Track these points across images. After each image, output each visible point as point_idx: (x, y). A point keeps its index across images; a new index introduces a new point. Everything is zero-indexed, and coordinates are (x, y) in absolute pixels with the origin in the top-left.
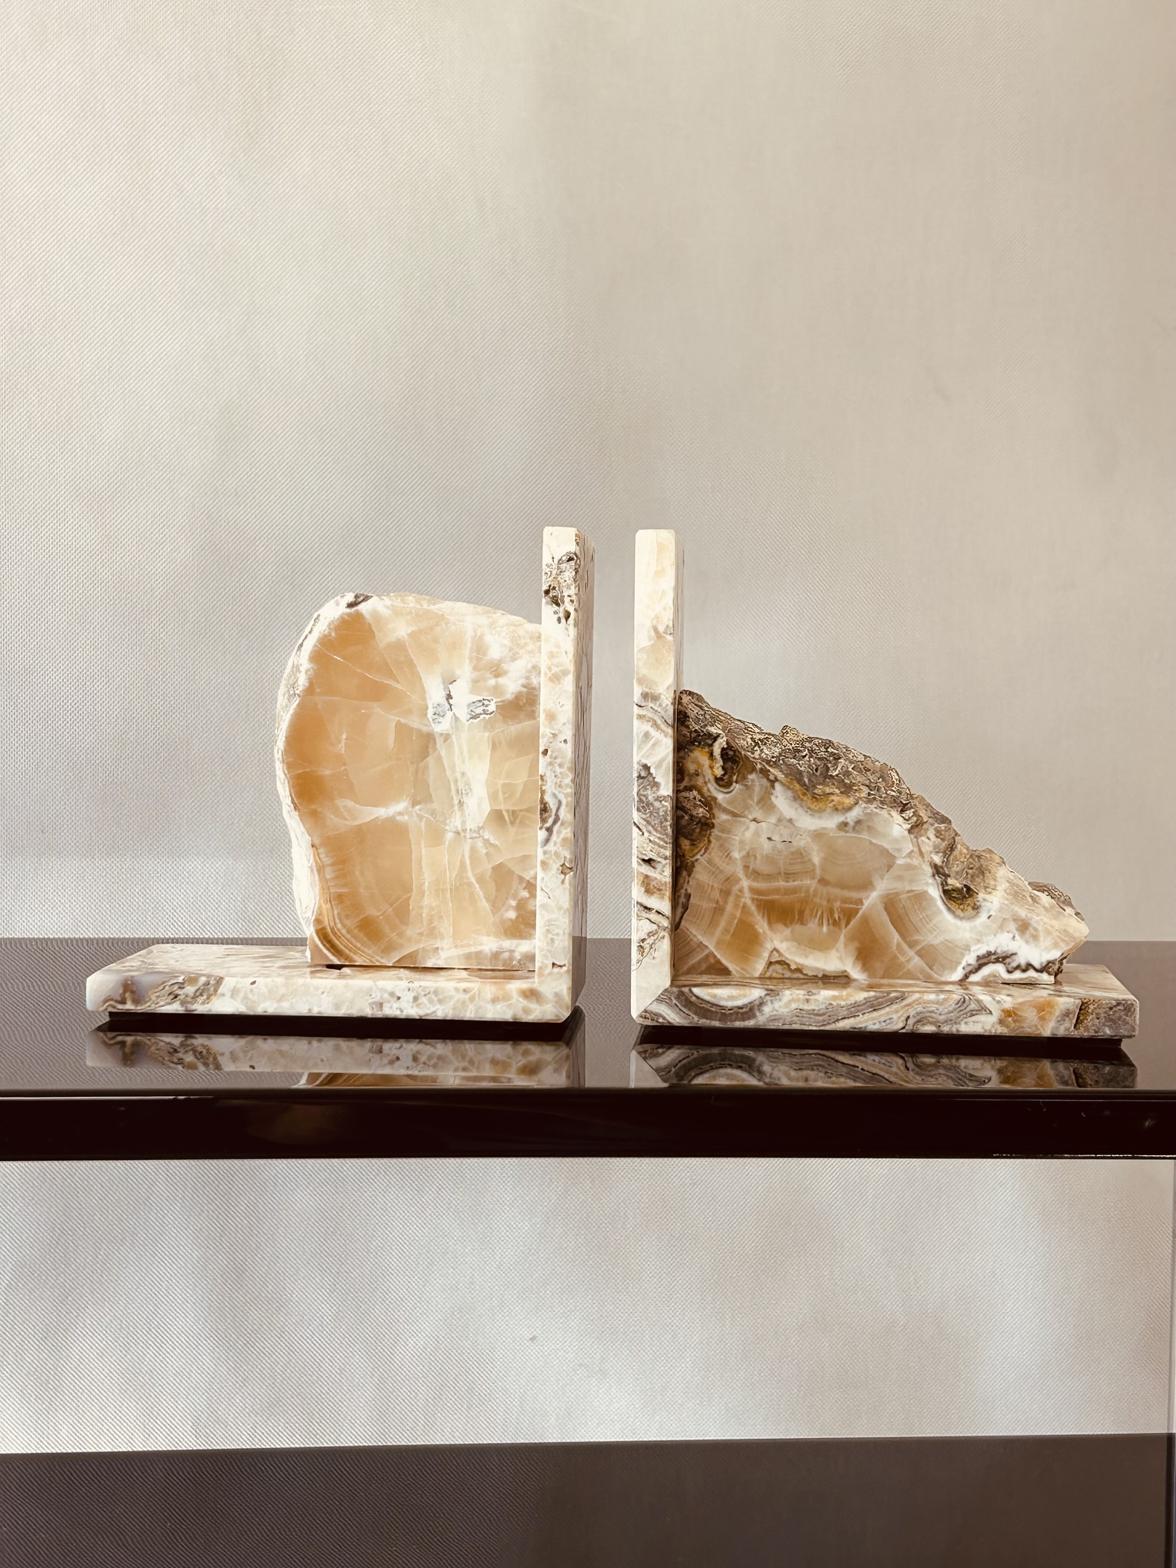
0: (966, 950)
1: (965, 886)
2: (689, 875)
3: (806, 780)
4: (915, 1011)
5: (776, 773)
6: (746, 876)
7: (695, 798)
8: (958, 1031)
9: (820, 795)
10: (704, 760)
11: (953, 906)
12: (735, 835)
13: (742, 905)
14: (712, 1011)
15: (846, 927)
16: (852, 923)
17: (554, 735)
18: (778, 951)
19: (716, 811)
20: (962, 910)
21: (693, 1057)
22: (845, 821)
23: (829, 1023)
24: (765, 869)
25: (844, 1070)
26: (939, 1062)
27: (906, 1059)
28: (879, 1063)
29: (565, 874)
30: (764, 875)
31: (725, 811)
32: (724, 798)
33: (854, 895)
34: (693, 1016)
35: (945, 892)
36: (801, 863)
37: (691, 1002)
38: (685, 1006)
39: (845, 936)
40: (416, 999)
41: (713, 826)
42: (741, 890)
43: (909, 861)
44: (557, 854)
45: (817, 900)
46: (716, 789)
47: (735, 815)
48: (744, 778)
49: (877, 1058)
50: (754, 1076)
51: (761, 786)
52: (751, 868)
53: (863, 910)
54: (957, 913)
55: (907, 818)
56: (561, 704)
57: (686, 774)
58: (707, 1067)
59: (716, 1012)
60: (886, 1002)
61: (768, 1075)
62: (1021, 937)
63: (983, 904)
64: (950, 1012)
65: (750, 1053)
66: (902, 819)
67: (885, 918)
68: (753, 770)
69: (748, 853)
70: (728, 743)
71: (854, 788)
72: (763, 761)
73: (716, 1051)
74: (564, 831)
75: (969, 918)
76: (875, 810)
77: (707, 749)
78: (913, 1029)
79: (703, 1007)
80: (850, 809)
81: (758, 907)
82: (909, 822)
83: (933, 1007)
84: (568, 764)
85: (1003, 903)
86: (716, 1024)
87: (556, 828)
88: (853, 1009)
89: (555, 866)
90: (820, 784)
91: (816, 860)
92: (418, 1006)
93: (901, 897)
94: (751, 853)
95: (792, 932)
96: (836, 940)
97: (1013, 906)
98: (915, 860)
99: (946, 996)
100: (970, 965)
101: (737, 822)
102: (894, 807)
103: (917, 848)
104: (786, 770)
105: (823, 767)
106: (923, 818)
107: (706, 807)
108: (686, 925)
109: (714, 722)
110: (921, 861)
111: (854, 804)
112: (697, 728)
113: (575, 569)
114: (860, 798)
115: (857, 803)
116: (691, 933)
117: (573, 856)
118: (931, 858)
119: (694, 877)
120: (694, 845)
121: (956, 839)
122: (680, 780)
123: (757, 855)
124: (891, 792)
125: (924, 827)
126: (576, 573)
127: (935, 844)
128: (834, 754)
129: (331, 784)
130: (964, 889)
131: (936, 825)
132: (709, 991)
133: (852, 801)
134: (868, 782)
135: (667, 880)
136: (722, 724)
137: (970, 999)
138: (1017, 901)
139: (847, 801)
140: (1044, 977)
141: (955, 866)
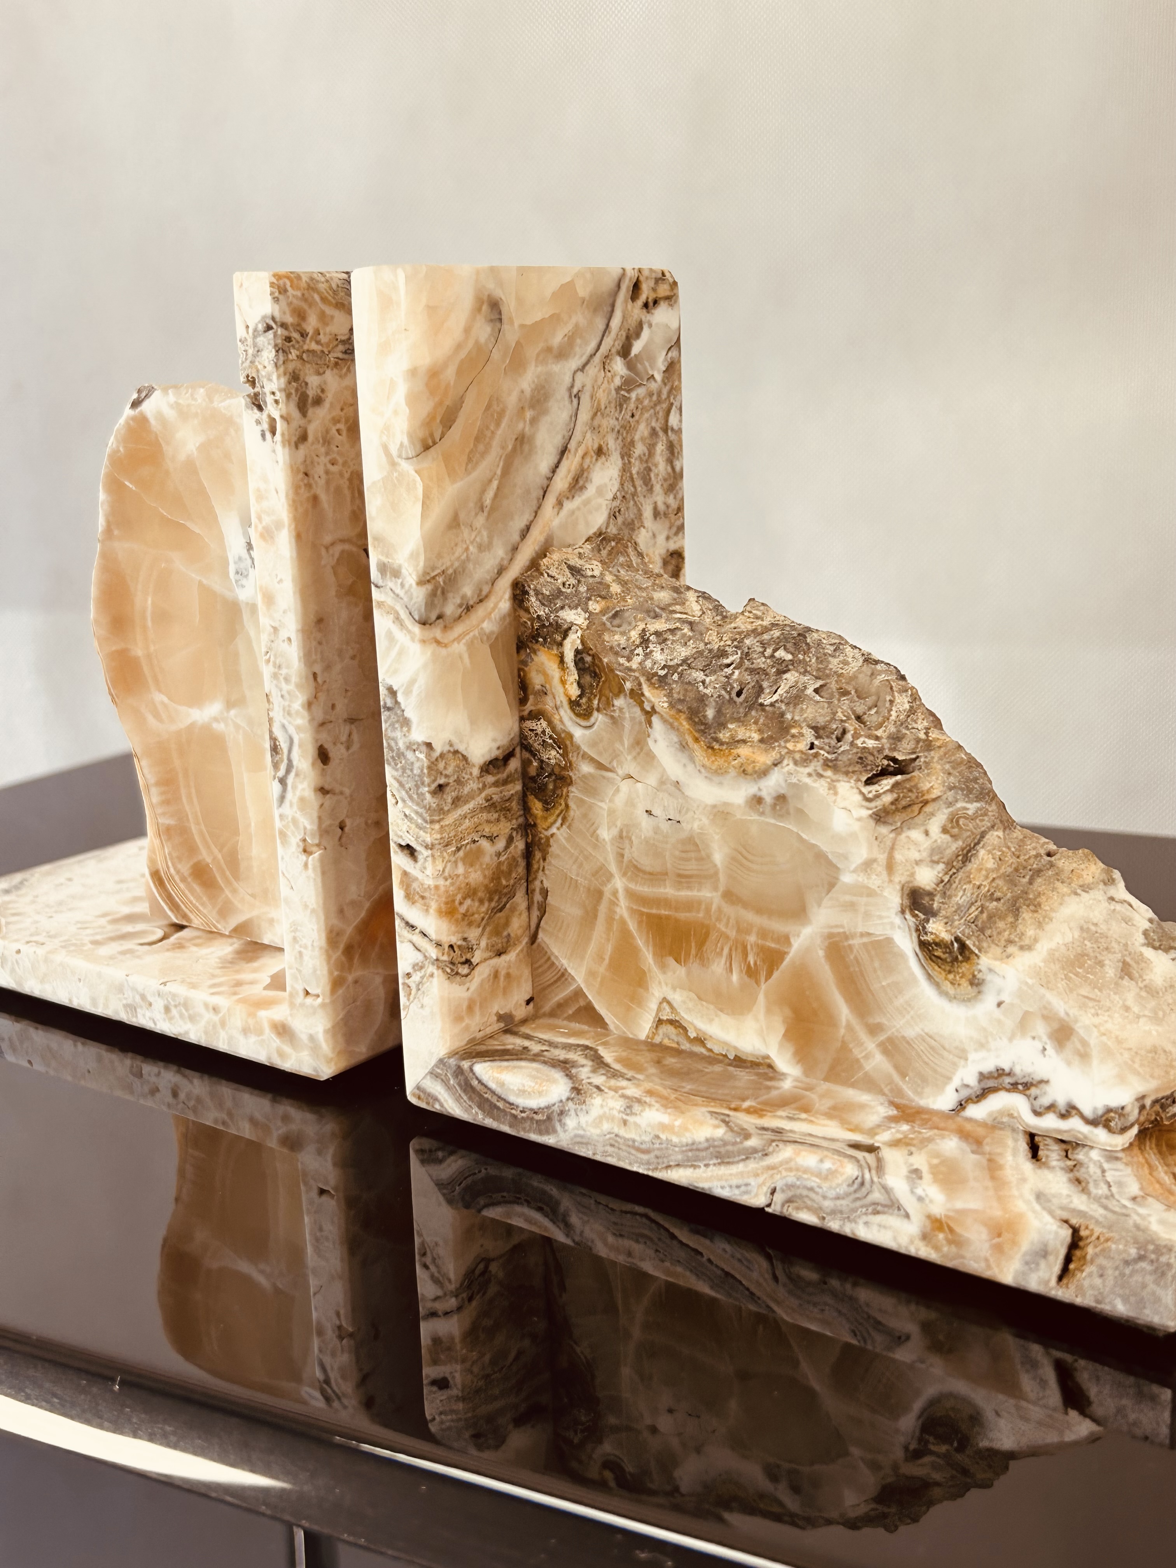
0: (960, 1058)
1: (957, 939)
2: (544, 859)
3: (710, 713)
4: (784, 1182)
5: (653, 699)
6: (621, 869)
7: (544, 732)
8: (853, 1234)
9: (722, 744)
10: (552, 668)
11: (937, 972)
12: (602, 801)
13: (617, 919)
14: (498, 1108)
15: (766, 980)
16: (776, 974)
17: (275, 629)
18: (669, 1003)
19: (573, 757)
20: (952, 983)
21: (480, 1176)
22: (759, 794)
23: (656, 1169)
24: (647, 863)
25: (682, 1254)
26: (825, 1283)
27: (774, 1261)
28: (733, 1257)
29: (310, 853)
30: (644, 872)
31: (585, 756)
32: (584, 735)
33: (778, 926)
34: (477, 1109)
35: (923, 945)
36: (696, 859)
37: (472, 1087)
38: (465, 1091)
39: (766, 996)
40: (167, 1009)
41: (571, 783)
42: (615, 893)
43: (861, 878)
44: (295, 821)
45: (722, 927)
46: (571, 719)
47: (600, 766)
48: (609, 704)
49: (728, 1247)
50: (558, 1226)
51: (633, 719)
52: (625, 859)
53: (791, 955)
54: (944, 988)
55: (870, 796)
56: (278, 579)
57: (530, 691)
58: (497, 1196)
59: (504, 1111)
60: (739, 1153)
61: (578, 1232)
62: (1057, 1051)
63: (989, 977)
64: (838, 1198)
65: (553, 1190)
66: (859, 798)
67: (826, 974)
68: (621, 690)
69: (621, 831)
70: (583, 642)
71: (794, 731)
72: (643, 675)
73: (509, 1173)
74: (300, 787)
75: (967, 1001)
76: (808, 780)
77: (555, 652)
78: (781, 1212)
79: (488, 1099)
80: (764, 773)
81: (640, 923)
82: (873, 804)
83: (814, 1182)
84: (294, 679)
85: (1027, 983)
86: (506, 1129)
87: (290, 780)
88: (690, 1154)
89: (295, 840)
90: (738, 720)
91: (718, 857)
92: (171, 1019)
93: (851, 942)
94: (624, 834)
95: (688, 973)
96: (754, 1000)
97: (1043, 991)
98: (874, 877)
99: (833, 1164)
100: (967, 1086)
101: (604, 777)
102: (854, 772)
103: (886, 855)
104: (679, 693)
105: (753, 687)
106: (928, 791)
107: (560, 748)
108: (546, 940)
109: (589, 599)
110: (887, 879)
111: (775, 765)
112: (541, 613)
113: (276, 345)
114: (790, 752)
115: (779, 763)
116: (553, 953)
117: (315, 827)
118: (912, 874)
119: (550, 862)
120: (547, 810)
121: (987, 837)
122: (523, 701)
123: (633, 838)
124: (866, 740)
125: (928, 809)
126: (277, 351)
127: (935, 845)
128: (782, 661)
129: (146, 669)
130: (956, 945)
131: (960, 805)
132: (496, 1075)
133: (772, 759)
134: (828, 718)
135: (430, 882)
136: (603, 603)
137: (872, 1181)
138: (1067, 977)
139: (764, 759)
140: (1100, 1135)
141: (961, 893)
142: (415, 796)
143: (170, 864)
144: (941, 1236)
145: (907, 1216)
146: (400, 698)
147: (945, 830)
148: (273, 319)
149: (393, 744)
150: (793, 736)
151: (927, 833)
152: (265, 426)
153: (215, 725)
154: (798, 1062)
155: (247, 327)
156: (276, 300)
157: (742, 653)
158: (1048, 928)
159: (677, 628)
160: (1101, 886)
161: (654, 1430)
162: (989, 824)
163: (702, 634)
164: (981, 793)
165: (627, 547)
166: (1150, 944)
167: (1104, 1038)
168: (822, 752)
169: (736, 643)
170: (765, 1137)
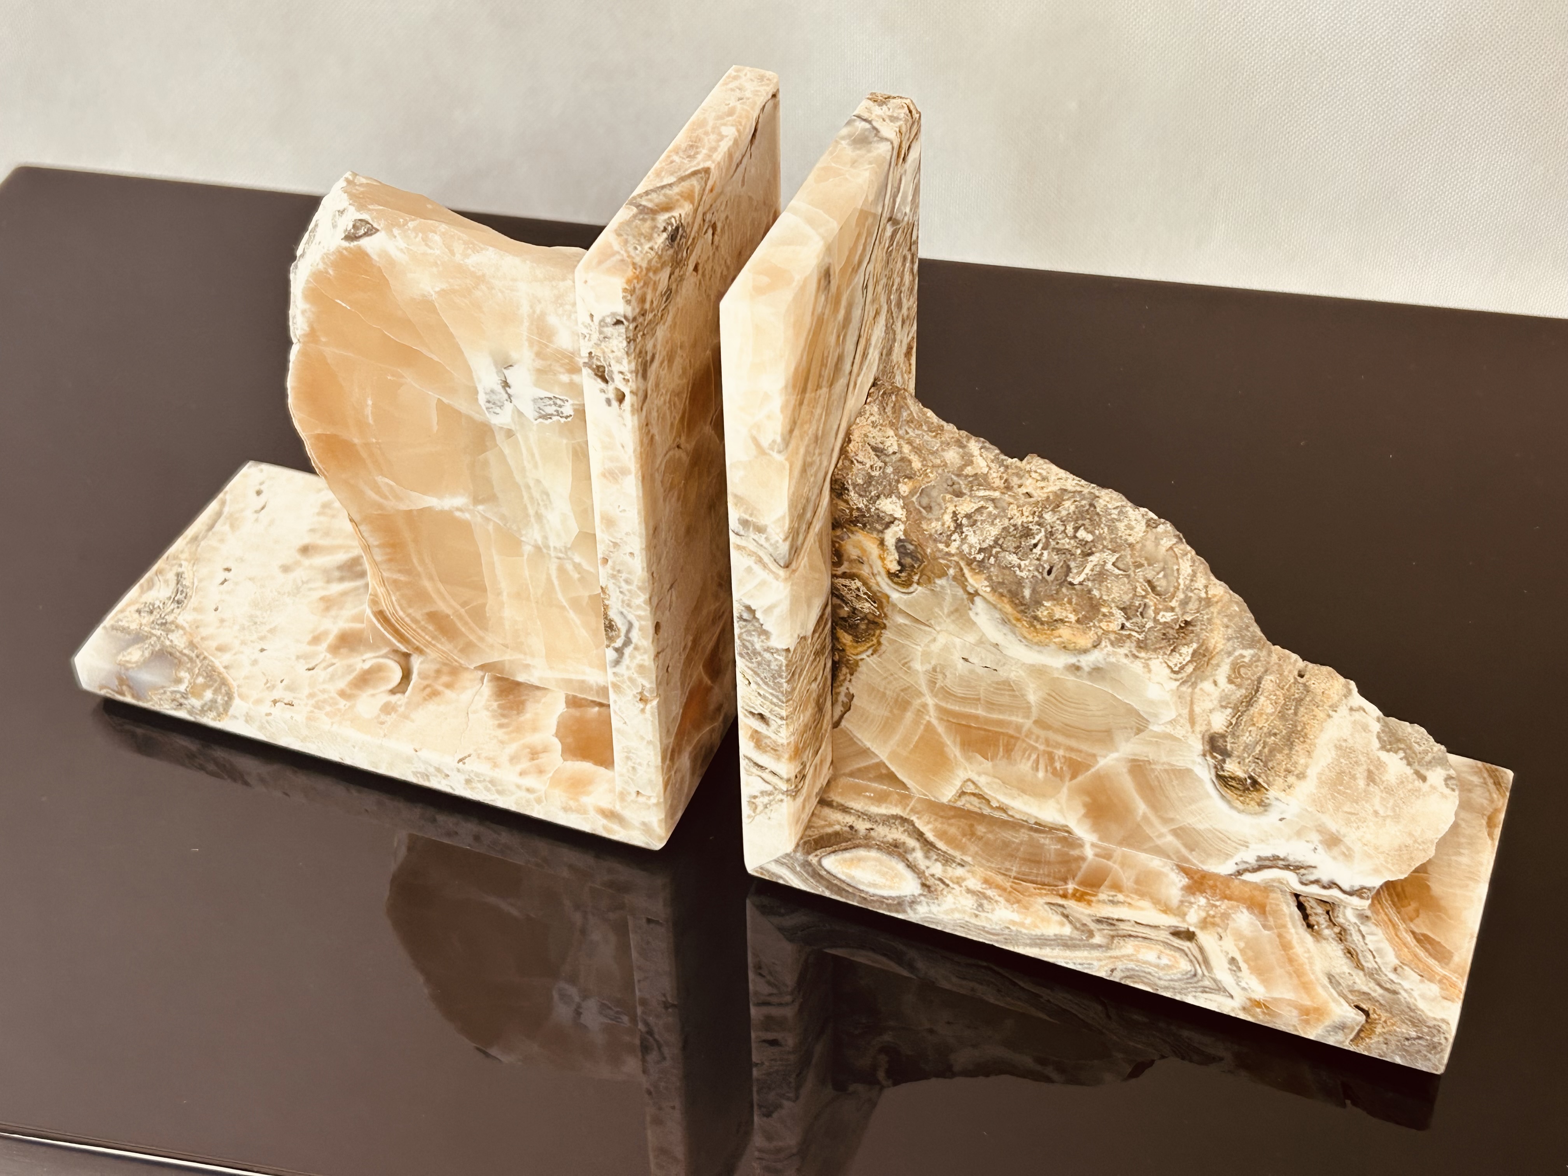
0: (1241, 845)
1: (1251, 777)
2: (852, 674)
3: (1027, 593)
4: (1124, 966)
5: (976, 586)
6: (932, 691)
7: (858, 589)
8: (1184, 1000)
9: (1043, 623)
10: (872, 548)
11: (1229, 794)
12: (916, 644)
13: (924, 722)
15: (1071, 780)
16: (1080, 778)
17: (616, 544)
18: (974, 783)
19: (888, 610)
20: (1242, 803)
22: (1077, 664)
23: (1003, 943)
24: (959, 691)
25: (1023, 995)
29: (648, 702)
30: (955, 696)
31: (901, 611)
32: (901, 598)
33: (1085, 747)
34: (824, 888)
35: (1219, 777)
36: (1010, 695)
37: (820, 874)
39: (1069, 789)
40: (468, 782)
41: (885, 627)
42: (925, 705)
43: (1169, 729)
44: (631, 680)
45: (1031, 741)
46: (888, 584)
47: (917, 621)
48: (929, 580)
50: (902, 967)
51: (954, 596)
52: (937, 685)
53: (1096, 768)
54: (1235, 804)
55: (1176, 669)
56: (623, 509)
57: (845, 557)
59: (851, 892)
60: (1084, 945)
61: (922, 971)
62: (1326, 851)
63: (1275, 803)
64: (1172, 980)
66: (1168, 671)
67: (1127, 783)
68: (943, 574)
69: (935, 667)
70: (905, 534)
71: (1104, 610)
72: (963, 559)
74: (639, 656)
75: (1251, 813)
76: (1125, 661)
77: (875, 536)
78: (1120, 981)
80: (1085, 651)
81: (948, 727)
82: (1179, 676)
83: (1151, 969)
84: (636, 582)
85: (1307, 810)
86: (854, 904)
87: (628, 651)
89: (631, 693)
90: (1051, 598)
91: (1032, 698)
93: (1153, 766)
94: (938, 670)
95: (994, 766)
96: (1057, 791)
97: (1320, 815)
98: (1179, 727)
99: (1170, 960)
100: (1246, 863)
101: (920, 629)
102: (1161, 648)
103: (1188, 710)
104: (997, 576)
105: (1062, 567)
106: (1215, 648)
107: (875, 602)
108: (848, 726)
109: (898, 482)
110: (1190, 730)
111: (1095, 647)
112: (861, 505)
113: (627, 338)
114: (1106, 632)
115: (1098, 644)
116: (855, 736)
117: (654, 686)
118: (1209, 723)
119: (858, 678)
120: (857, 642)
121: (1263, 682)
122: (837, 564)
123: (948, 674)
124: (1165, 613)
125: (1214, 662)
126: (629, 343)
127: (1223, 694)
128: (1084, 543)
129: (364, 454)
130: (1249, 781)
131: (1237, 653)
132: (846, 870)
133: (1091, 641)
134: (1131, 595)
135: (785, 742)
136: (911, 484)
137: (1204, 975)
138: (1334, 798)
139: (1085, 641)
140: (1355, 901)
141: (1248, 734)
142: (771, 683)
143: (398, 608)
144: (1258, 1010)
145: (1232, 997)
146: (758, 615)
147: (1230, 681)
148: (625, 317)
149: (747, 644)
150: (1104, 615)
151: (1215, 683)
152: (612, 395)
153: (458, 514)
154: (1094, 831)
155: (592, 316)
156: (628, 302)
157: (1046, 530)
158: (1314, 755)
159: (982, 507)
160: (1344, 701)
161: (931, 1031)
162: (1262, 670)
163: (1004, 510)
164: (1253, 641)
165: (905, 398)
166: (1383, 748)
167: (1366, 848)
168: (1134, 634)
169: (1036, 519)
170: (1106, 932)
